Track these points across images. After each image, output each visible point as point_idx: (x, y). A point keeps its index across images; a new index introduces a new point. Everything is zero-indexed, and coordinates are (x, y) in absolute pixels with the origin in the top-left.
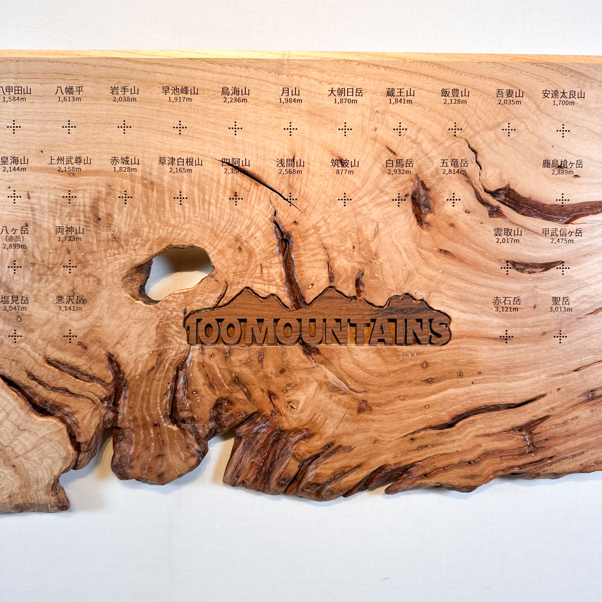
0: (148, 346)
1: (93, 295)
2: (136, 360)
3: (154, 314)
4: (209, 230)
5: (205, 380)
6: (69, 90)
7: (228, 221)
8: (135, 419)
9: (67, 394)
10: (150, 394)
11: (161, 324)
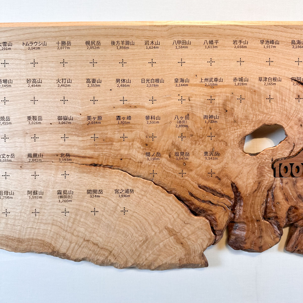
0: (253, 179)
1: (224, 151)
2: (246, 186)
3: (256, 161)
4: (285, 116)
5: (283, 196)
6: (211, 42)
7: (295, 111)
8: (247, 217)
9: (210, 204)
10: (254, 204)
11: (259, 166)
